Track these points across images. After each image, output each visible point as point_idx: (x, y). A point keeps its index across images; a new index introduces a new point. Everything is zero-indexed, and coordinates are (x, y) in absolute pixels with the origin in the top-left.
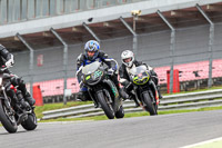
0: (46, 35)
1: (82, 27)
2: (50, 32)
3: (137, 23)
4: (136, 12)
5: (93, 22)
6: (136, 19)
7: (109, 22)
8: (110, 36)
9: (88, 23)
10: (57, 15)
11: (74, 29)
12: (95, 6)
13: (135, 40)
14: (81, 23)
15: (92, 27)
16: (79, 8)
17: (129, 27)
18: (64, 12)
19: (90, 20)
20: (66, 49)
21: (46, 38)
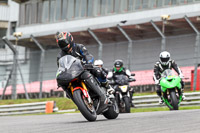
0: (84, 34)
1: (116, 29)
2: (87, 32)
3: (166, 27)
4: (165, 16)
5: (126, 24)
6: (165, 23)
7: (141, 25)
8: (141, 37)
9: (122, 24)
10: (94, 17)
11: (109, 30)
12: (128, 10)
13: (163, 41)
14: (115, 25)
15: (125, 28)
16: (115, 10)
17: (158, 30)
18: (101, 14)
19: (124, 22)
20: (101, 48)
21: (83, 38)
